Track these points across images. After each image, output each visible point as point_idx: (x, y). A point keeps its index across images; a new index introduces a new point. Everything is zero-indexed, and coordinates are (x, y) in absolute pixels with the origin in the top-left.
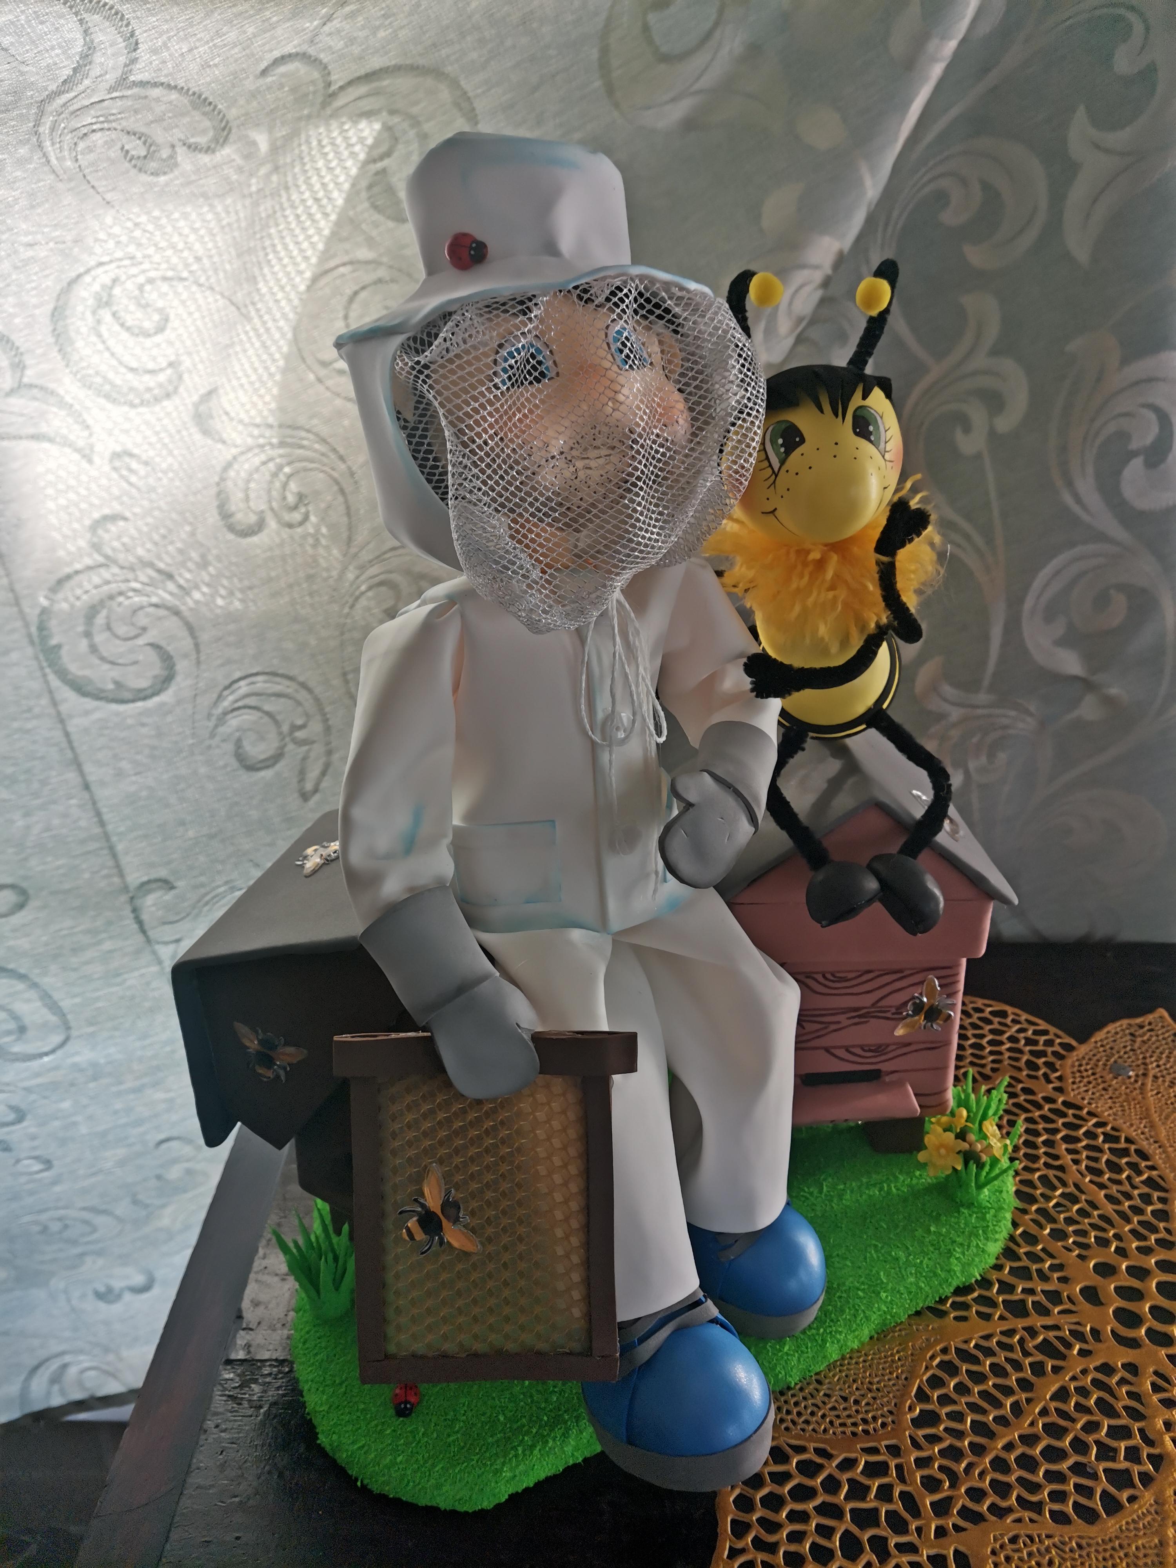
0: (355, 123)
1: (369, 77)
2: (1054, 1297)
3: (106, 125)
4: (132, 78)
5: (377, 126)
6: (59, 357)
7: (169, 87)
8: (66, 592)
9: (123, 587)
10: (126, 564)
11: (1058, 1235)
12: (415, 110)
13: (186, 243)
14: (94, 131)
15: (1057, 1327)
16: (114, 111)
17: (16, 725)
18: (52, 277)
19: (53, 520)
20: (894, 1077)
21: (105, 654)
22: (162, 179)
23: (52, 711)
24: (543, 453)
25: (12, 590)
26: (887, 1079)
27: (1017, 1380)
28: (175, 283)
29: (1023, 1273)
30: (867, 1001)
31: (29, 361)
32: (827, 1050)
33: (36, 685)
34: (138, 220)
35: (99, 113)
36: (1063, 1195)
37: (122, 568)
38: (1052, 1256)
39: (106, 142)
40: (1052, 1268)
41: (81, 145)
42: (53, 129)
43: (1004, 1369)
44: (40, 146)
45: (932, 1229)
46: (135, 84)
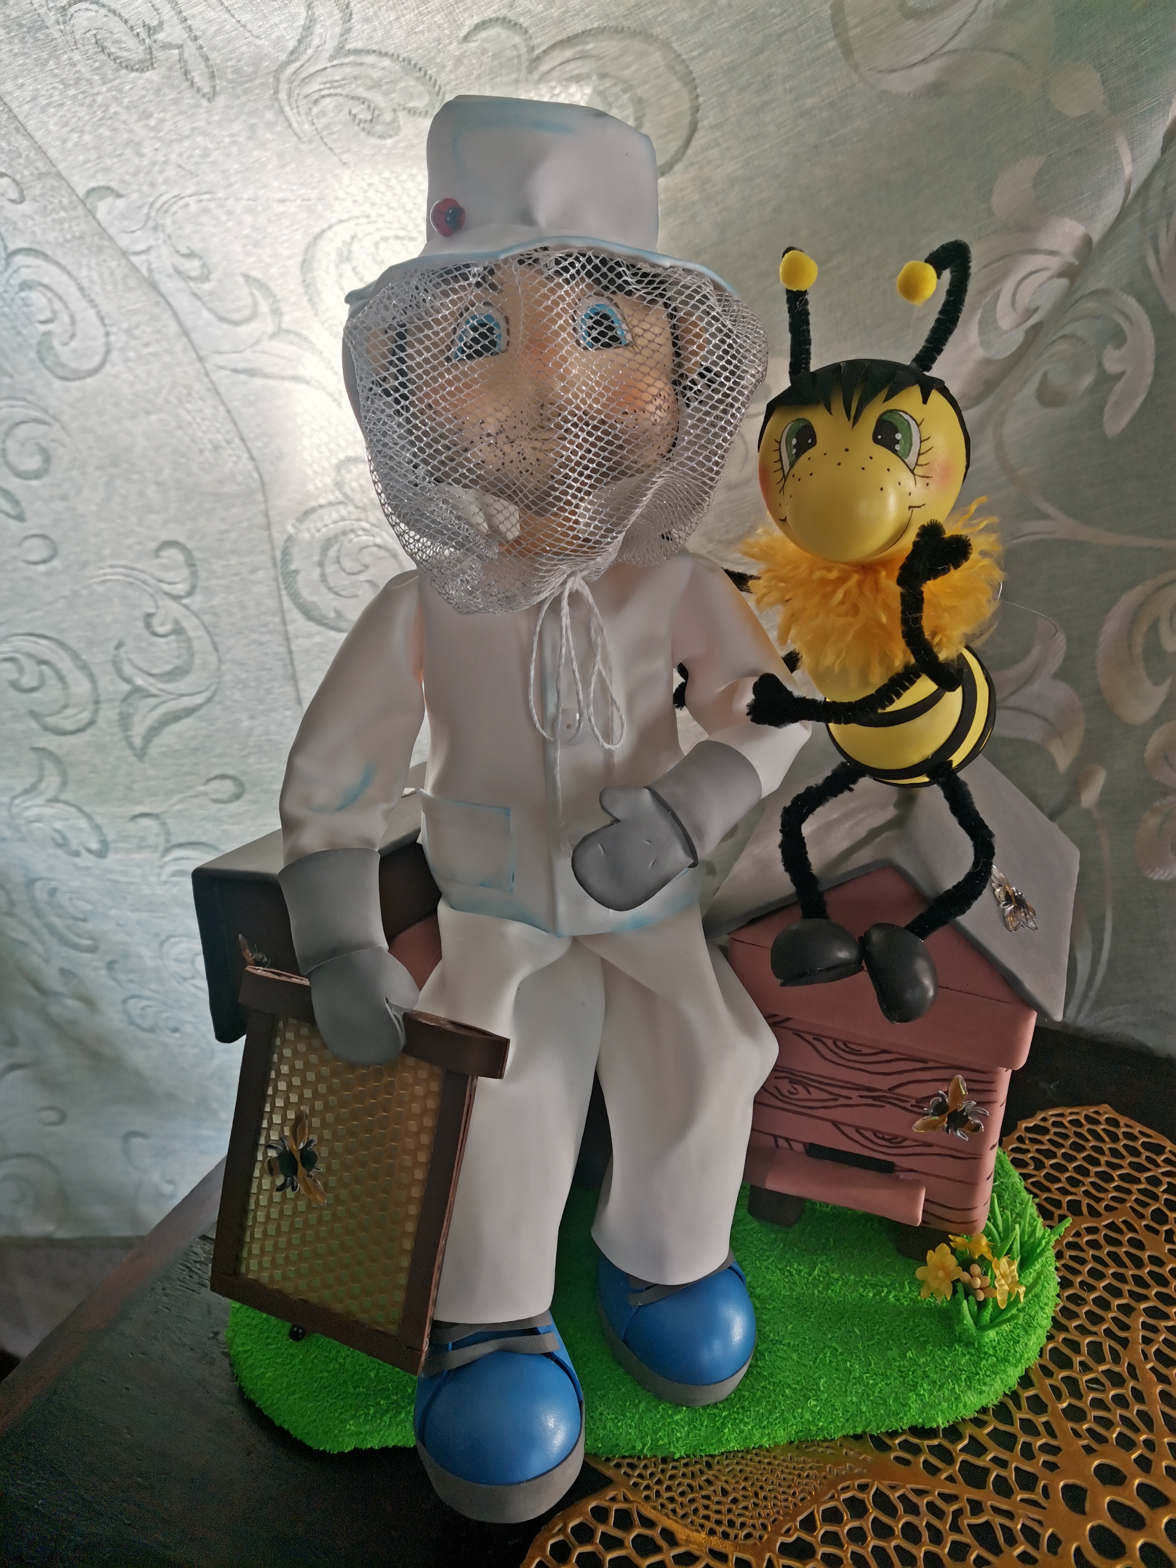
0: (566, 87)
1: (570, 41)
2: (1027, 1481)
3: (332, 91)
4: (347, 47)
5: (588, 90)
6: (309, 307)
7: (381, 54)
8: (309, 524)
9: (355, 525)
10: (360, 505)
11: (1075, 1414)
12: (626, 73)
13: (415, 204)
14: (323, 97)
15: (1009, 1515)
16: (337, 78)
17: (254, 636)
18: (301, 231)
19: (307, 456)
20: (911, 1176)
21: (332, 585)
22: (389, 142)
23: (280, 628)
24: (477, 430)
25: (267, 516)
26: (902, 1176)
27: (926, 1553)
28: (406, 242)
29: (1006, 1440)
30: (884, 1083)
31: (284, 307)
32: (835, 1124)
33: (272, 603)
34: (371, 181)
35: (325, 80)
36: (1107, 1373)
37: (357, 507)
38: (1053, 1435)
39: (335, 106)
40: (1045, 1448)
41: (315, 110)
42: (289, 96)
43: (920, 1534)
44: (282, 111)
45: (909, 1354)
46: (350, 52)
